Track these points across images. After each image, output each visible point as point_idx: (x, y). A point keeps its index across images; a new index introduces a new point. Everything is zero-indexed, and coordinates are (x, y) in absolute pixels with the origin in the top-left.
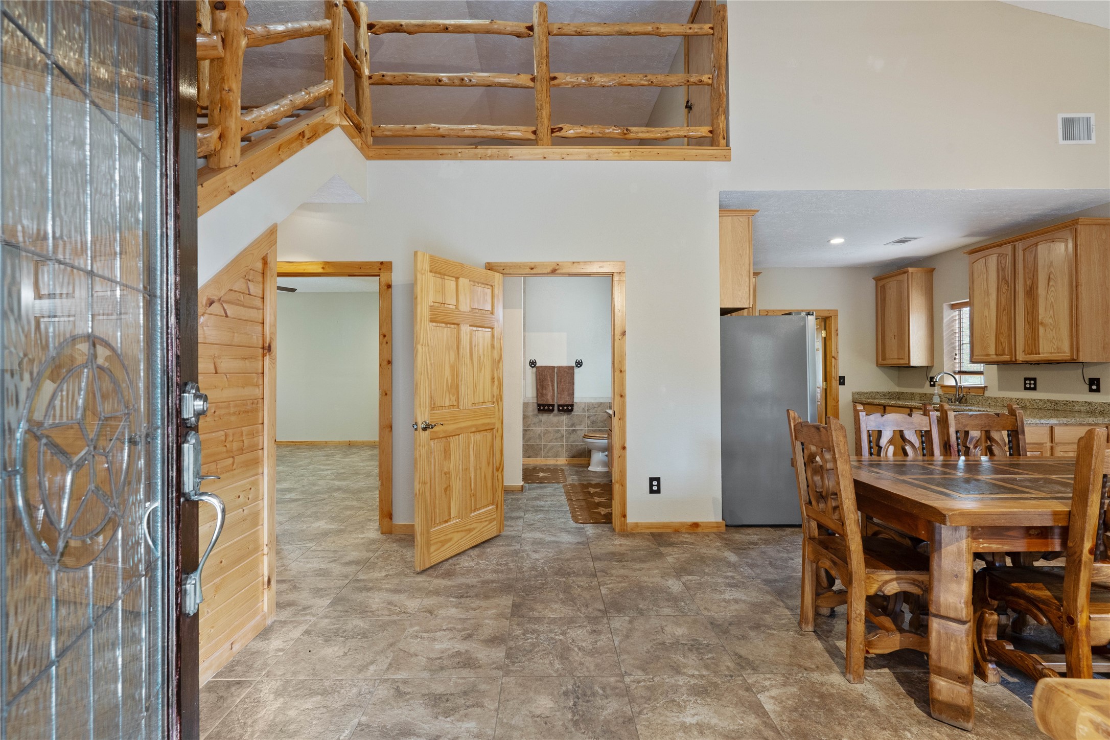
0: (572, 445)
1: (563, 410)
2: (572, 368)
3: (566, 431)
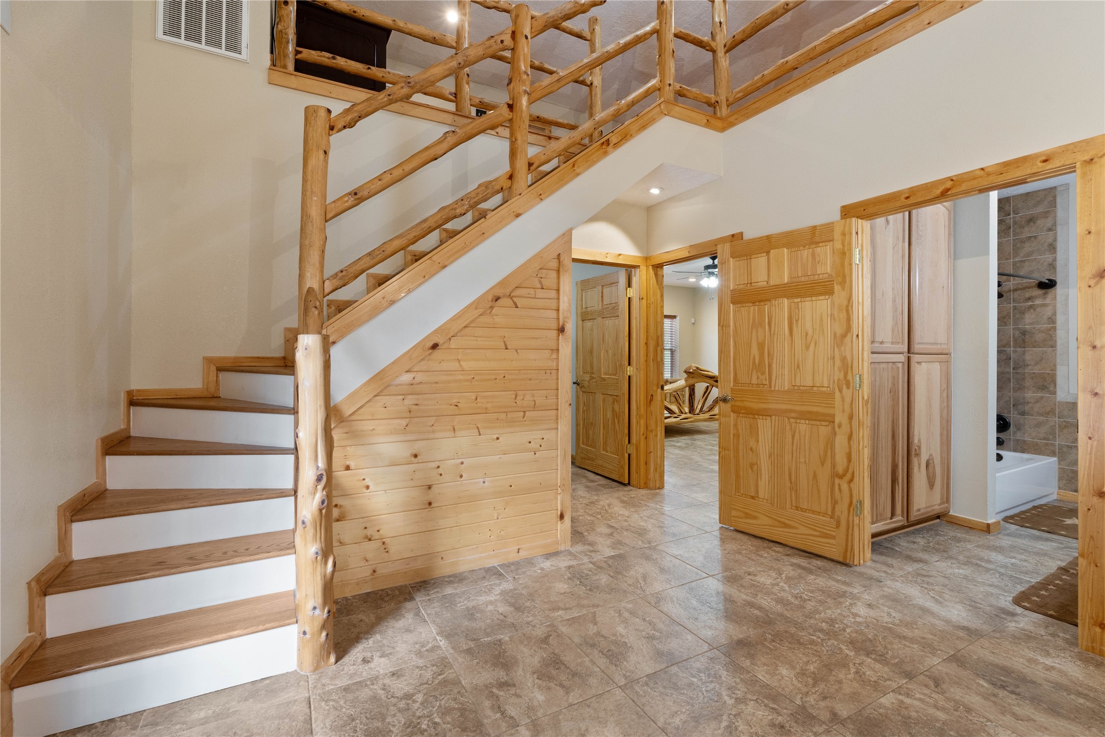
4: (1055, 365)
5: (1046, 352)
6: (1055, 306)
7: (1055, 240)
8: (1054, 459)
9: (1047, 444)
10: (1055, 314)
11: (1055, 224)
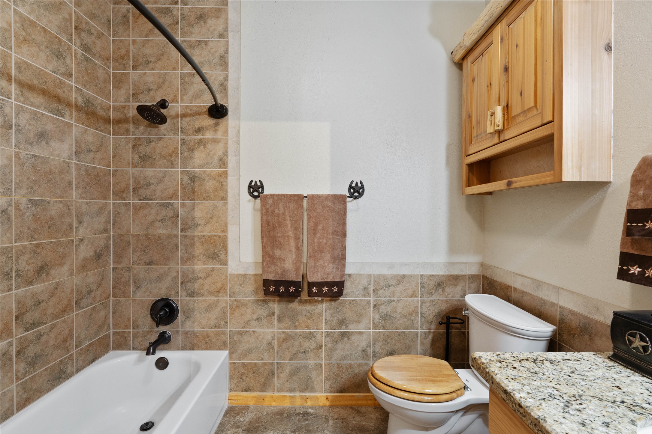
0: (339, 366)
1: (320, 294)
2: (340, 199)
3: (328, 335)
4: (226, 225)
5: (217, 207)
6: (226, 143)
7: (226, 52)
8: (225, 354)
9: (218, 334)
10: (226, 154)
11: (226, 30)
